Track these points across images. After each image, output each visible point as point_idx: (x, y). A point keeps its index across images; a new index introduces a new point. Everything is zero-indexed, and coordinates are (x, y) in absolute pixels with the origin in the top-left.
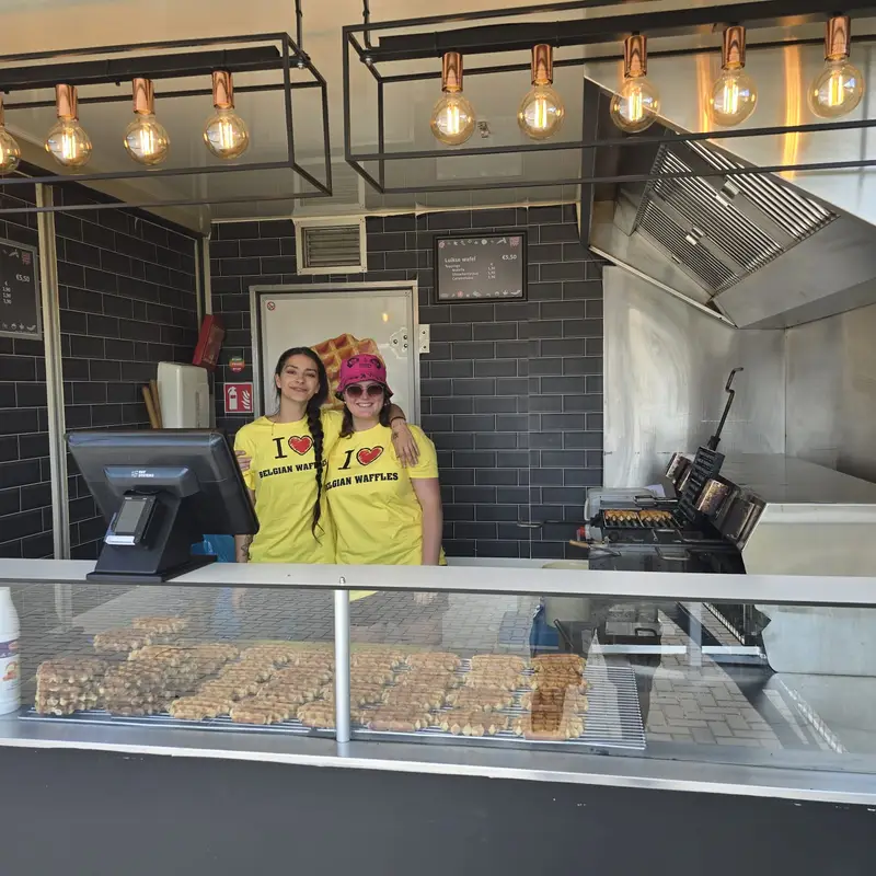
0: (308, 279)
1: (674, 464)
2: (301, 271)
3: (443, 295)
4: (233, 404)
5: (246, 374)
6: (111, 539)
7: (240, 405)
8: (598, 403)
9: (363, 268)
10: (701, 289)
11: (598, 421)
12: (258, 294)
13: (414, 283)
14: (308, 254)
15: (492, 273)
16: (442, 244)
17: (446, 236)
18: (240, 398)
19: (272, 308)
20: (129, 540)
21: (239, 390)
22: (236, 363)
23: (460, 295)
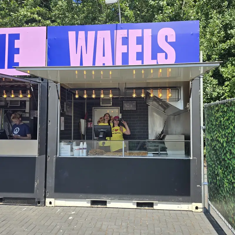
0: (102, 106)
1: (159, 135)
2: (101, 105)
3: (124, 109)
4: (89, 126)
5: (91, 121)
6: (100, 136)
7: (90, 126)
8: (148, 126)
9: (111, 105)
10: (163, 110)
11: (148, 129)
12: (94, 108)
13: (119, 107)
14: (102, 102)
15: (131, 106)
16: (124, 102)
17: (124, 101)
18: (90, 125)
19: (96, 111)
20: (102, 136)
21: (90, 124)
22: (90, 119)
23: (126, 109)
